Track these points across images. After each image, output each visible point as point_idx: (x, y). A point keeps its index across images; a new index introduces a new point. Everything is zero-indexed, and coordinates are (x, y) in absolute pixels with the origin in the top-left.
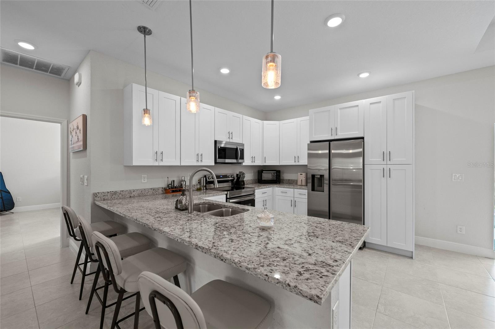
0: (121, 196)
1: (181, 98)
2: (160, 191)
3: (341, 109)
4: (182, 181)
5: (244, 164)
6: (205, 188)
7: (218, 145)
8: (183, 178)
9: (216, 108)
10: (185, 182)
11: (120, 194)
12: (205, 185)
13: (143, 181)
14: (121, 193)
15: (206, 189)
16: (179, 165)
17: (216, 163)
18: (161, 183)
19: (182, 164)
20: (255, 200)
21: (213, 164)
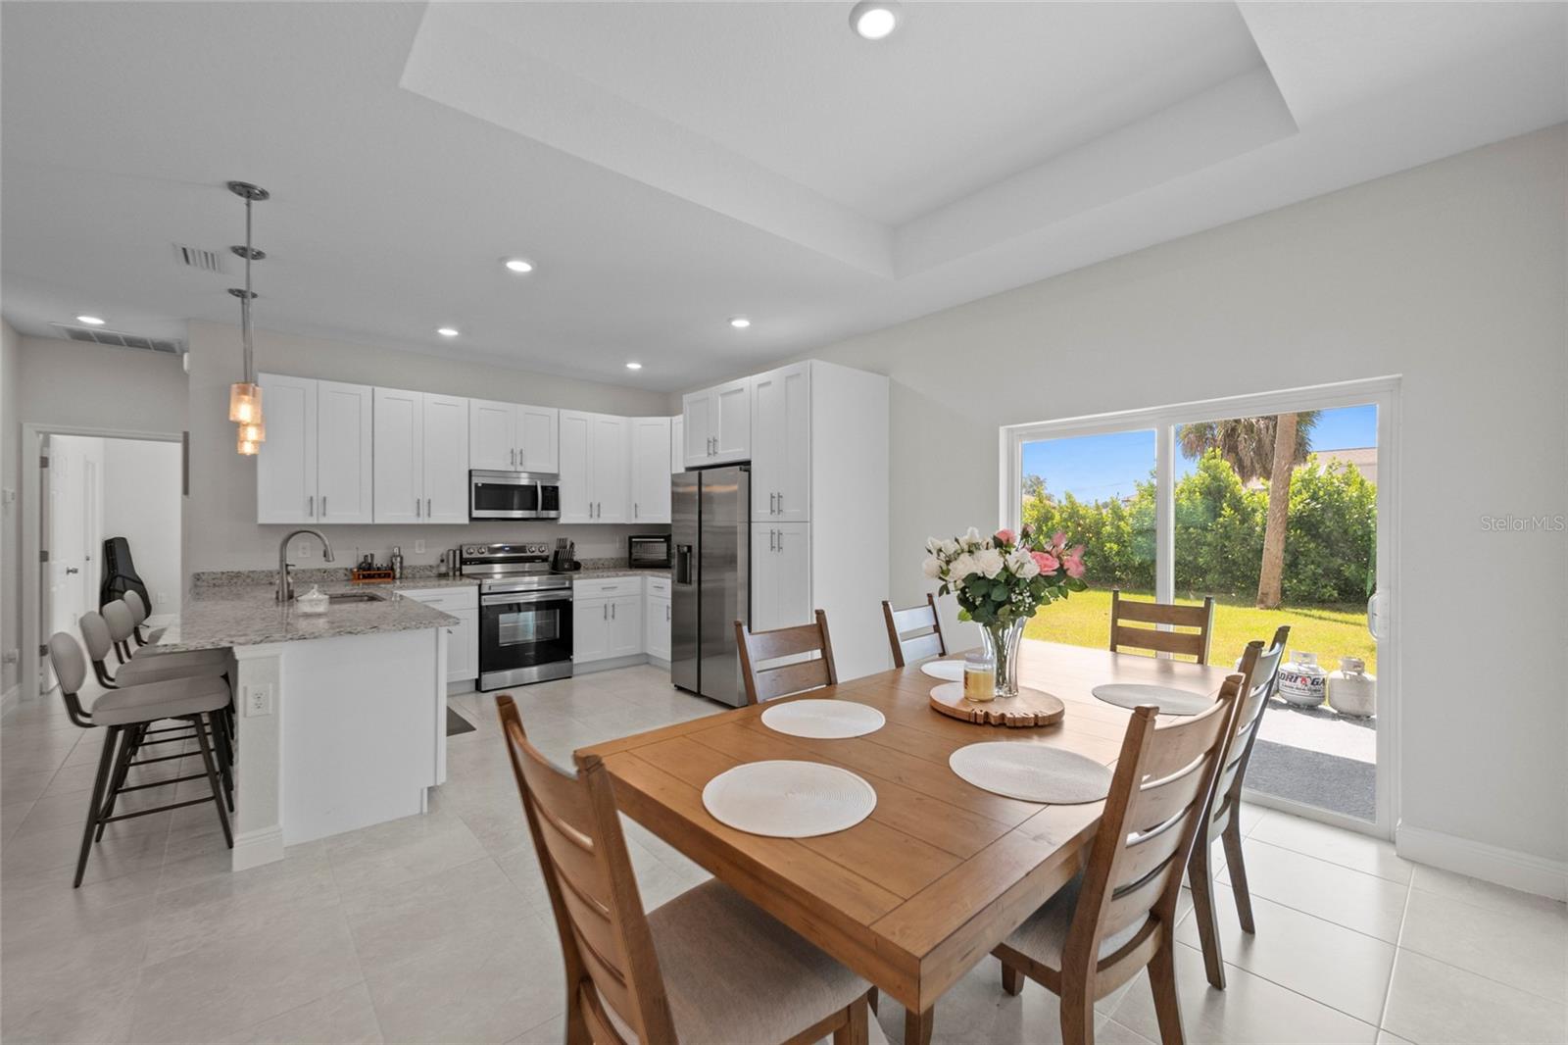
0: (249, 580)
1: (373, 390)
2: (341, 575)
3: (724, 395)
4: (395, 556)
5: (562, 521)
6: (458, 573)
7: (475, 480)
8: (396, 551)
9: (473, 400)
10: (402, 558)
11: (248, 577)
12: (458, 565)
13: (301, 555)
14: (251, 574)
15: (461, 575)
16: (370, 522)
17: (472, 519)
18: (347, 558)
19: (376, 522)
20: (572, 602)
21: (466, 521)
